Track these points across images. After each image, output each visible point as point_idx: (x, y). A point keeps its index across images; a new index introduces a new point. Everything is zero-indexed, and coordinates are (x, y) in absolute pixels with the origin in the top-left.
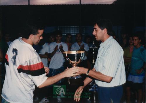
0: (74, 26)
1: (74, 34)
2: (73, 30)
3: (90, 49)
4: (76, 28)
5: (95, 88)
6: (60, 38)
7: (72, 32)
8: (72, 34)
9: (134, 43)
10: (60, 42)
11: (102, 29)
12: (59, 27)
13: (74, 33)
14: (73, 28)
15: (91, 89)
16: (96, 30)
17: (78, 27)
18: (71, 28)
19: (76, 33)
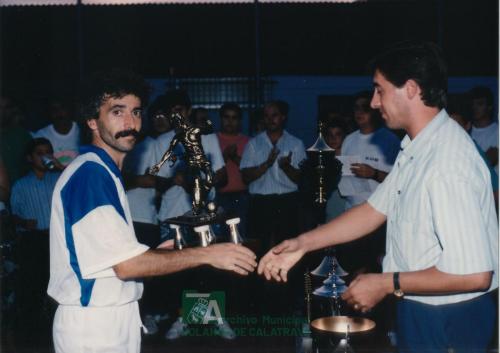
0: (231, 77)
2: (226, 90)
3: (309, 154)
4: (237, 82)
5: (334, 286)
12: (177, 81)
14: (226, 83)
15: (320, 291)
16: (379, 92)
17: (246, 79)
18: (220, 83)
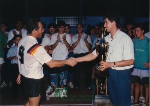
1: (72, 25)
2: (71, 20)
4: (75, 18)
6: (63, 29)
7: (70, 23)
8: (71, 25)
9: (137, 34)
10: (63, 33)
11: (112, 22)
12: (56, 17)
13: (72, 23)
14: (71, 18)
17: (77, 17)
18: (69, 18)
19: (76, 24)
